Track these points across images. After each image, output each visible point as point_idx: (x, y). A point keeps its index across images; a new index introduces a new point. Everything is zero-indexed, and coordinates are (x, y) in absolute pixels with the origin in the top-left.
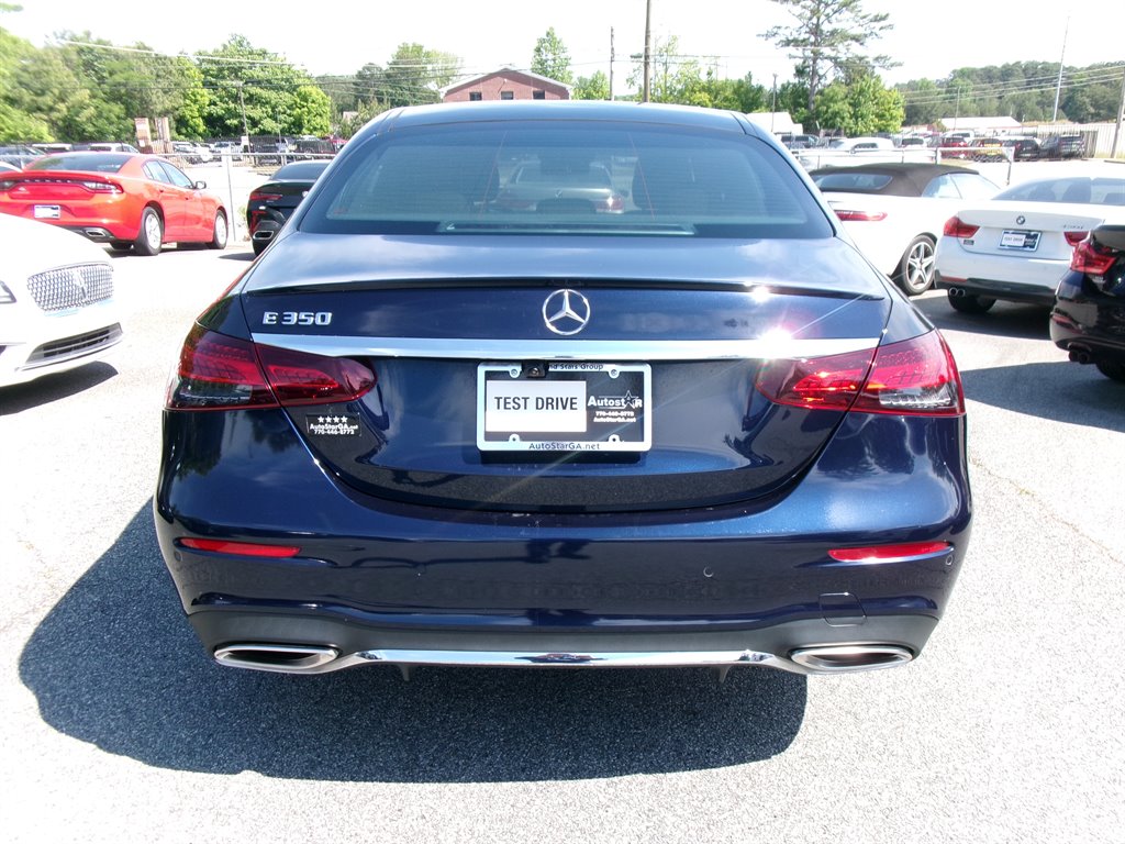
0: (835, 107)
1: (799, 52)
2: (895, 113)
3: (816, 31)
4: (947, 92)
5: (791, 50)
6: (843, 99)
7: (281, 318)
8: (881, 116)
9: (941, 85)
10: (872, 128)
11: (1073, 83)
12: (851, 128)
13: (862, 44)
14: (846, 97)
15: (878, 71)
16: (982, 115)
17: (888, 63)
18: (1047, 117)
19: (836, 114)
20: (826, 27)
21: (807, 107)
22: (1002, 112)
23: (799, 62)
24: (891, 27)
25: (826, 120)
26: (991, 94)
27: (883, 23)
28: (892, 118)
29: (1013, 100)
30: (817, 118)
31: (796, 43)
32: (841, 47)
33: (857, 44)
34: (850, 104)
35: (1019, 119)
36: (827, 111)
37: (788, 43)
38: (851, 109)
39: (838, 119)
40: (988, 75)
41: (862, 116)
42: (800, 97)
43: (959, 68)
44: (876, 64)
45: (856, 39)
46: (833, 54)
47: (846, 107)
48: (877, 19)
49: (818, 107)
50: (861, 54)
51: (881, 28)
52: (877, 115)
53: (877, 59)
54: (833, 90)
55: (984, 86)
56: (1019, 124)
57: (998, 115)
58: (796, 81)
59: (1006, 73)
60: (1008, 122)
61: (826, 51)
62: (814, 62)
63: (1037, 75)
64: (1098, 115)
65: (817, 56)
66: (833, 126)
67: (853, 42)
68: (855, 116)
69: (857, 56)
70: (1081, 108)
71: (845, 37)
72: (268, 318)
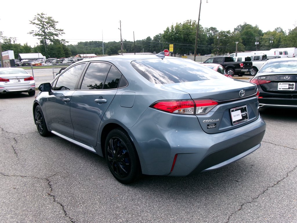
1: (40, 37)
9: (76, 46)
19: (54, 53)
20: (47, 31)
23: (41, 40)
25: (51, 55)
35: (96, 54)
37: (36, 35)
56: (96, 56)
58: (41, 44)
60: (94, 55)
62: (45, 40)
65: (45, 38)
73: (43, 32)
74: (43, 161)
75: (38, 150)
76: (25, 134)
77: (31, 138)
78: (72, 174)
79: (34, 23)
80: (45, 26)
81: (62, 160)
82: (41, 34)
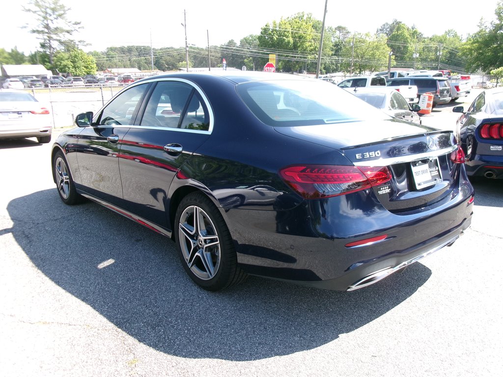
0: (64, 63)
1: (41, 36)
2: (92, 66)
3: (47, 26)
4: (107, 57)
5: (36, 35)
6: (67, 59)
7: (363, 156)
8: (87, 67)
9: (103, 54)
10: (84, 73)
11: (157, 55)
12: (73, 73)
13: (71, 34)
14: (69, 59)
15: (80, 47)
16: (125, 67)
17: (85, 44)
18: (150, 68)
19: (65, 66)
20: (52, 26)
21: (50, 62)
22: (132, 66)
23: (42, 41)
24: (83, 28)
25: (61, 69)
26: (126, 58)
27: (79, 26)
28: (92, 68)
29: (135, 61)
30: (57, 68)
31: (38, 32)
32: (61, 35)
33: (69, 34)
34: (71, 62)
35: (140, 69)
36: (60, 65)
37: (34, 31)
38: (72, 64)
39: (67, 68)
40: (122, 50)
41: (78, 67)
42: (45, 58)
43: (109, 47)
44: (79, 44)
45: (68, 32)
46: (58, 38)
47: (70, 63)
48: (76, 24)
49: (56, 63)
50: (72, 39)
51: (79, 28)
52: (85, 67)
53: (79, 42)
54: (62, 55)
55: (122, 55)
56: (141, 71)
57: (131, 67)
58: (42, 50)
59: (130, 50)
60: (136, 70)
61: (54, 37)
62: (49, 41)
63: (143, 51)
64: (169, 68)
65: (50, 38)
66: (65, 72)
67: (67, 33)
68: (74, 67)
69: (69, 40)
70: (162, 65)
71: (62, 31)
72: (358, 156)
73: (45, 27)
74: (96, 286)
75: (79, 259)
76: (43, 223)
77: (57, 231)
78: (166, 317)
79: (29, 10)
80: (48, 16)
81: (135, 283)
82: (42, 31)
